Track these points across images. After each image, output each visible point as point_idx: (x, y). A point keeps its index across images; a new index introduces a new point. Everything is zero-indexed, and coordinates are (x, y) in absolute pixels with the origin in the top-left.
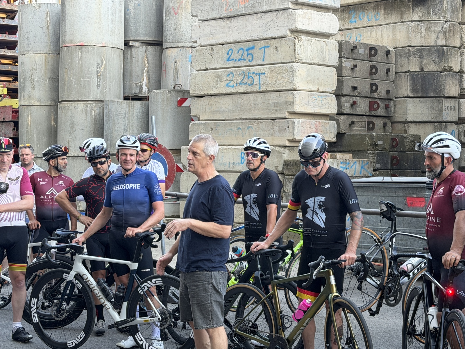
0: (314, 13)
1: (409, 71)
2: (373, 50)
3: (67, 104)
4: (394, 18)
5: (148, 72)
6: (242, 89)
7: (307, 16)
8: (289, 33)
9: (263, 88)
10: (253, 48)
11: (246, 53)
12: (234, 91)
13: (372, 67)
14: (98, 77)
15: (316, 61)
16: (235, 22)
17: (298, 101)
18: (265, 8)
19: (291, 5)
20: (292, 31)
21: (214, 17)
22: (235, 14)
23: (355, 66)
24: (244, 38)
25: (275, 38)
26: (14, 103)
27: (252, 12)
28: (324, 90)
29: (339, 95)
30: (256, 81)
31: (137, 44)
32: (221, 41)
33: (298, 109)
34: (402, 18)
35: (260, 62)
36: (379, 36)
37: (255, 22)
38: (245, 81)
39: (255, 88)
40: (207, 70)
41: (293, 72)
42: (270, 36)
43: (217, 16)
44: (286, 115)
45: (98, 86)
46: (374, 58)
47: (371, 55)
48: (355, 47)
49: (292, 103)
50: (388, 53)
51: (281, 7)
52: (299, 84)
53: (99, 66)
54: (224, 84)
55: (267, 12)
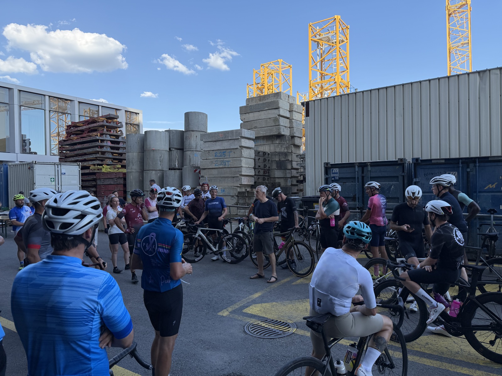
0: (247, 141)
1: (276, 160)
2: (264, 153)
3: (148, 172)
4: (270, 142)
5: (178, 159)
6: (221, 166)
7: (245, 142)
8: (239, 147)
9: (229, 166)
10: (225, 152)
11: (222, 154)
12: (218, 167)
13: (264, 159)
14: (160, 161)
15: (248, 157)
16: (218, 143)
17: (243, 171)
18: (230, 138)
19: (240, 138)
20: (240, 147)
21: (210, 141)
22: (218, 140)
23: (259, 159)
24: (221, 149)
25: (234, 149)
26: (124, 171)
27: (225, 139)
28: (250, 167)
29: (255, 168)
30: (227, 164)
31: (173, 149)
32: (212, 149)
33: (243, 173)
34: (273, 142)
35: (228, 157)
36: (265, 148)
37: (226, 143)
38: (222, 164)
39: (226, 166)
40: (207, 159)
41: (241, 161)
42: (232, 148)
43: (211, 141)
44: (239, 176)
45: (160, 165)
46: (265, 156)
47: (264, 155)
48: (259, 152)
49: (241, 172)
50: (269, 154)
51: (236, 138)
52: (243, 165)
53: (160, 157)
54: (214, 165)
55: (230, 140)
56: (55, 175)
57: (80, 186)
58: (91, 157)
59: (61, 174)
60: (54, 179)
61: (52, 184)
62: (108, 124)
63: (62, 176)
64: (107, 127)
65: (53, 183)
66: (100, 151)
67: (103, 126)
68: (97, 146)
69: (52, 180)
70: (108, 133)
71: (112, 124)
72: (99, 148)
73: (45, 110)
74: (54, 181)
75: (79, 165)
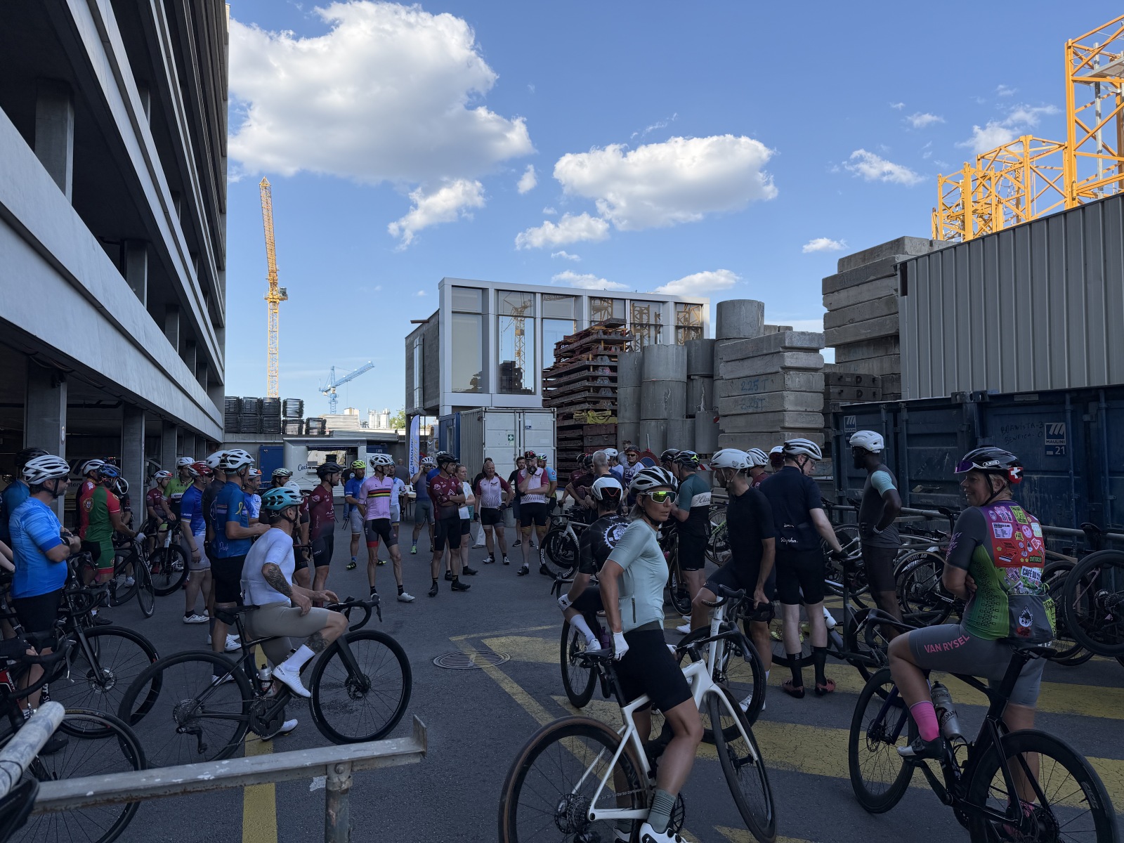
0: (802, 355)
1: (893, 393)
2: (859, 378)
3: (644, 422)
4: (881, 353)
5: (705, 397)
6: (750, 411)
7: (795, 357)
8: (780, 370)
9: (764, 410)
10: (758, 381)
11: (753, 384)
12: (745, 412)
13: (858, 391)
14: (666, 402)
15: (803, 389)
16: (747, 363)
17: (787, 419)
18: (765, 352)
19: (781, 350)
20: (783, 368)
21: (733, 359)
22: (746, 357)
23: (842, 391)
24: (752, 374)
25: (772, 373)
26: (613, 420)
27: (756, 355)
28: (812, 410)
29: (825, 413)
30: (760, 405)
31: (697, 377)
32: (738, 376)
33: (787, 425)
34: (887, 352)
35: (762, 391)
36: (871, 366)
37: (759, 362)
38: (752, 405)
39: (759, 410)
40: (729, 397)
41: (783, 398)
42: (769, 371)
43: (736, 358)
44: (779, 429)
45: (666, 409)
46: (859, 385)
47: (858, 383)
48: (842, 377)
49: (783, 421)
50: (874, 380)
51: (775, 351)
52: (788, 406)
53: (666, 394)
54: (740, 407)
55: (766, 355)
56: (515, 430)
57: (555, 448)
58: (579, 397)
59: (525, 428)
60: (513, 436)
61: (511, 445)
62: (606, 337)
63: (526, 431)
64: (606, 342)
65: (512, 443)
66: (590, 387)
67: (598, 341)
68: (587, 378)
69: (511, 438)
70: (607, 352)
71: (613, 337)
72: (591, 380)
73: (535, 319)
74: (513, 439)
75: (553, 413)
